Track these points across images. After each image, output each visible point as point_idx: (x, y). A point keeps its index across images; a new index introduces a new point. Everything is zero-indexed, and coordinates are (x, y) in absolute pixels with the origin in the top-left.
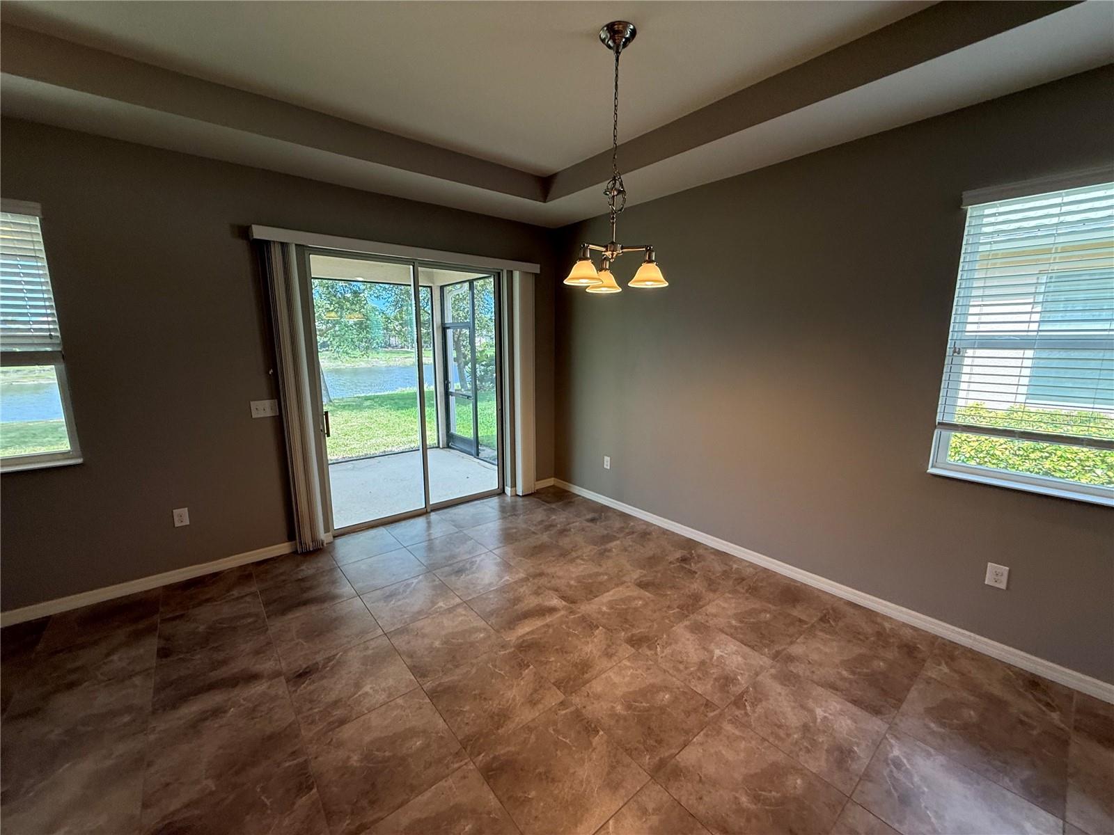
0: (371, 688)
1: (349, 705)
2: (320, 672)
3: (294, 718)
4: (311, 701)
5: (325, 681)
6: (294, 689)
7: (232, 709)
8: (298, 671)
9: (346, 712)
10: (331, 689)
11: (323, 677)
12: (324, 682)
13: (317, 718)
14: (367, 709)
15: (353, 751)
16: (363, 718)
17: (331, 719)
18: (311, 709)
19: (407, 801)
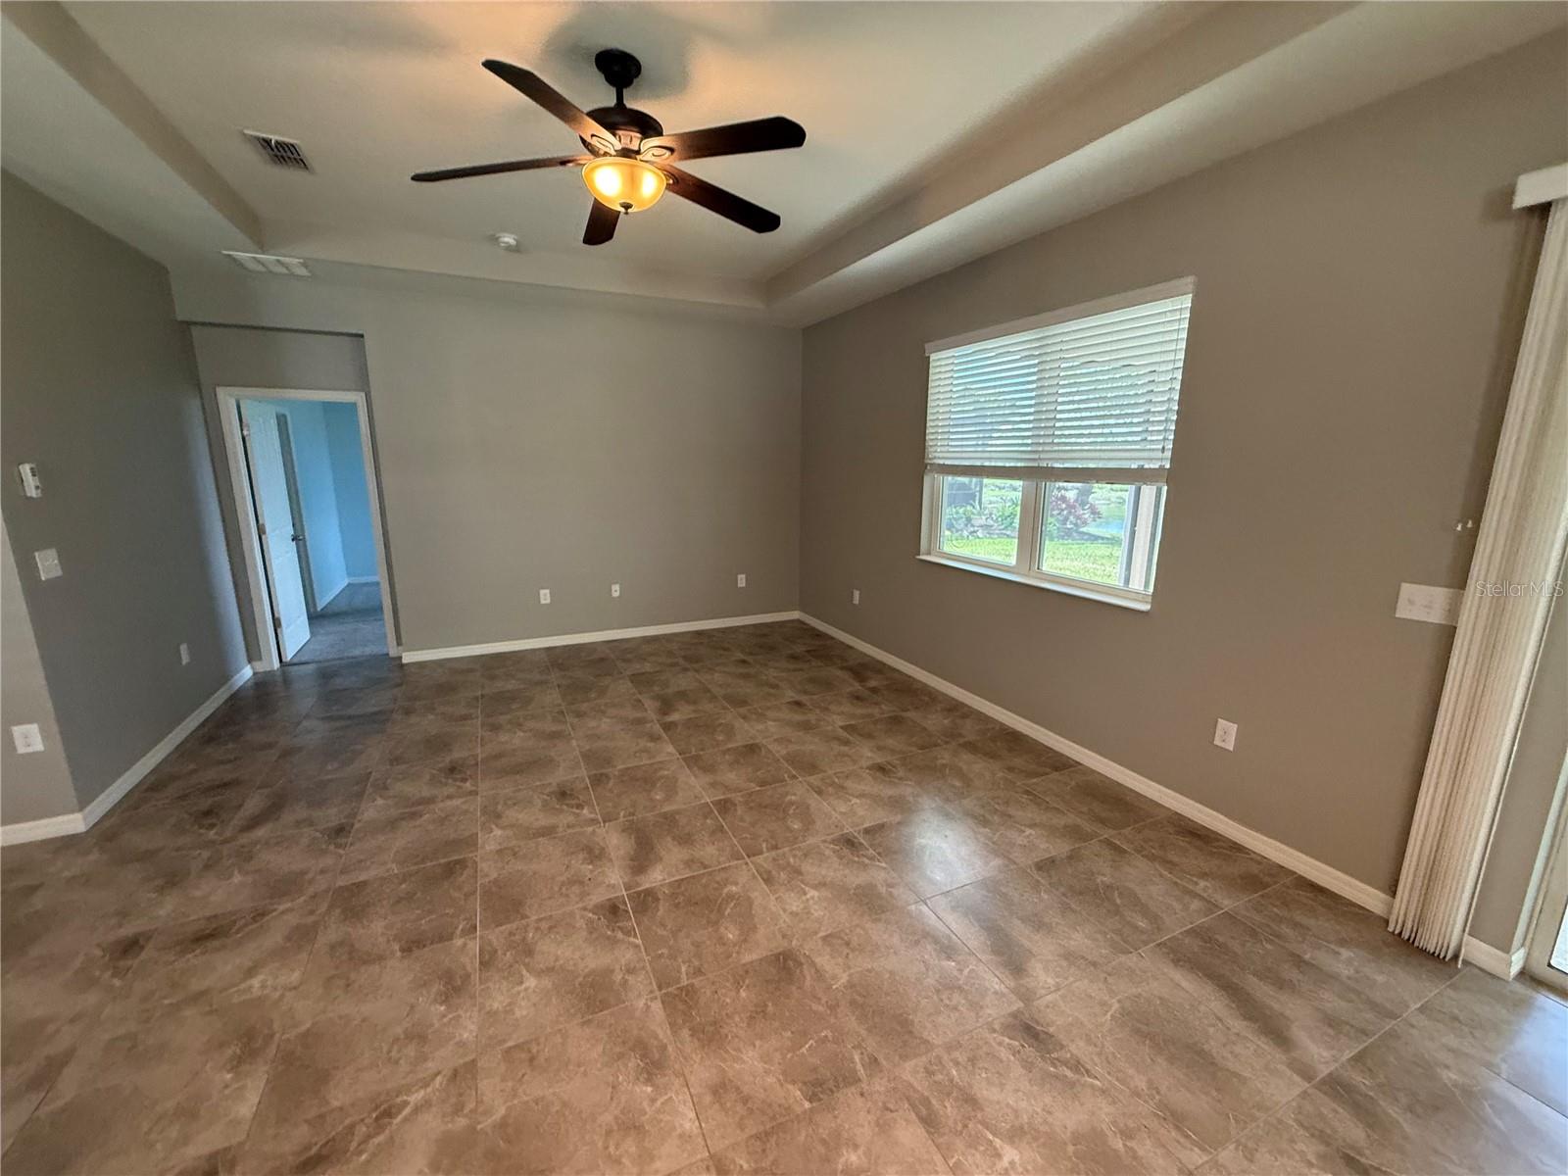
0: (1012, 1163)
1: (965, 1126)
2: (1042, 1057)
3: (937, 1041)
4: (972, 1060)
5: (1022, 1071)
6: (997, 1027)
7: (953, 964)
8: (1038, 1023)
9: (951, 1123)
10: (1002, 1086)
11: (1028, 1066)
12: (1018, 1070)
13: (939, 1077)
14: (958, 1164)
15: (868, 1153)
16: (938, 1158)
17: (934, 1102)
18: (957, 1063)
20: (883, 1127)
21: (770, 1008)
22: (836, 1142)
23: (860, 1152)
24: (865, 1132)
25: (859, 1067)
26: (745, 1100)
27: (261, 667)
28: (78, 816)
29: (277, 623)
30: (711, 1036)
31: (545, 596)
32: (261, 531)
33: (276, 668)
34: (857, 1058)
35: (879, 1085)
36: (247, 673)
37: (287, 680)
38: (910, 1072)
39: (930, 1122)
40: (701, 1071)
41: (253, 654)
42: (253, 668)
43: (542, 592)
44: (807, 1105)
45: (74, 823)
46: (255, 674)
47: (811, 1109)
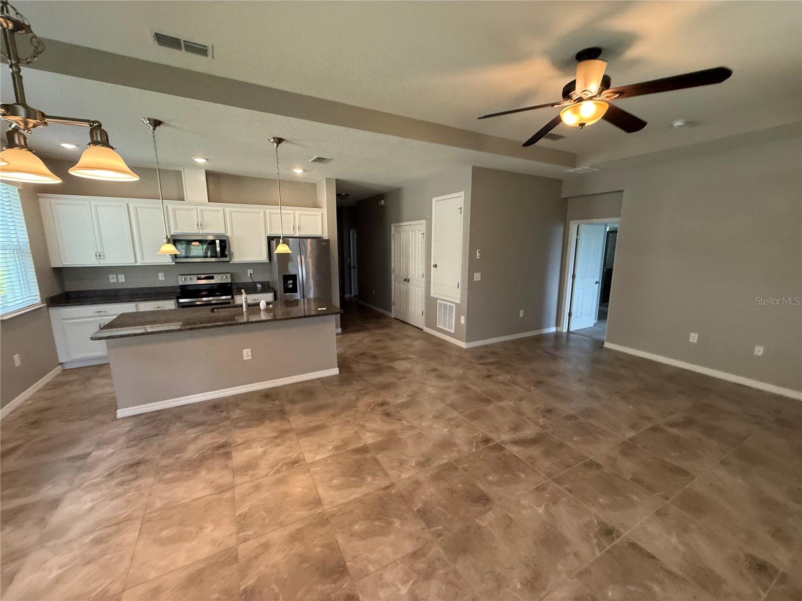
19: (363, 496)
20: (410, 535)
21: (455, 495)
22: (402, 518)
23: (400, 527)
24: (407, 528)
25: (435, 529)
26: (414, 490)
27: (559, 329)
28: (465, 343)
29: (570, 314)
30: (437, 477)
31: (694, 338)
32: (574, 277)
33: (564, 331)
34: (440, 528)
35: (428, 536)
36: (553, 329)
37: (568, 339)
38: (436, 550)
39: (414, 555)
40: (423, 476)
41: (558, 324)
42: (557, 329)
43: (692, 334)
44: (415, 509)
45: (463, 345)
46: (557, 331)
47: (413, 511)
